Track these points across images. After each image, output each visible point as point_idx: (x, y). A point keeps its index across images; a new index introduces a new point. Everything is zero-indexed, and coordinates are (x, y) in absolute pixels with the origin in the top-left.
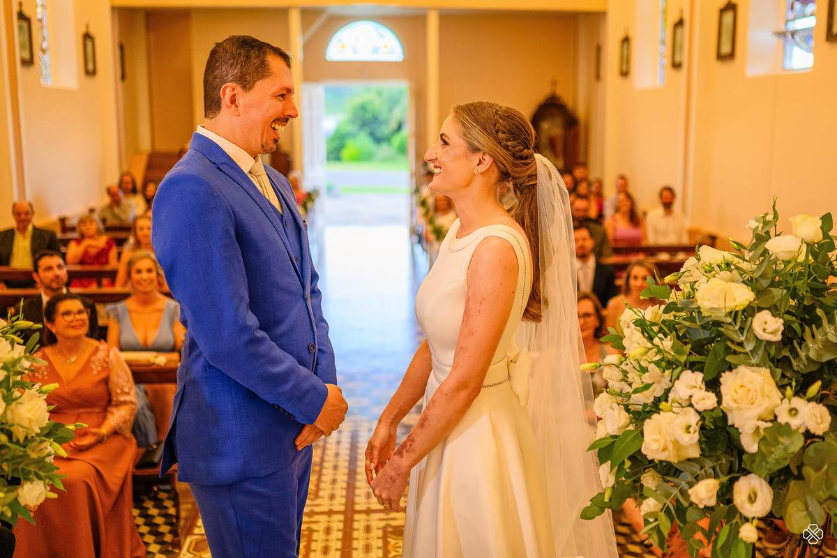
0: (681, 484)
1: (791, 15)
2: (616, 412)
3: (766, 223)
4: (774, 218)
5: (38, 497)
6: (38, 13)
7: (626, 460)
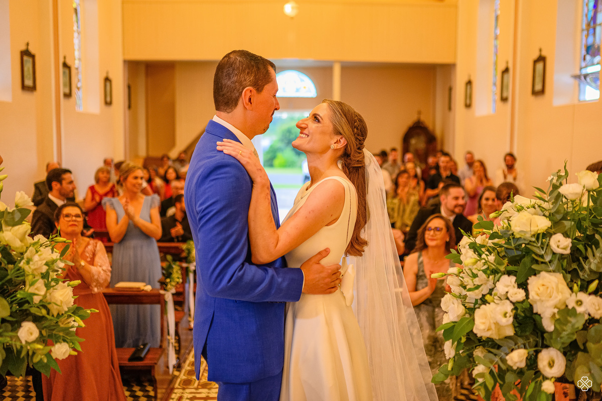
0: (501, 354)
1: (583, 64)
2: (456, 305)
3: (559, 177)
4: (566, 174)
5: (64, 353)
6: (76, 64)
7: (462, 337)
